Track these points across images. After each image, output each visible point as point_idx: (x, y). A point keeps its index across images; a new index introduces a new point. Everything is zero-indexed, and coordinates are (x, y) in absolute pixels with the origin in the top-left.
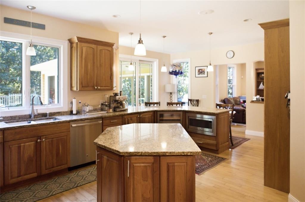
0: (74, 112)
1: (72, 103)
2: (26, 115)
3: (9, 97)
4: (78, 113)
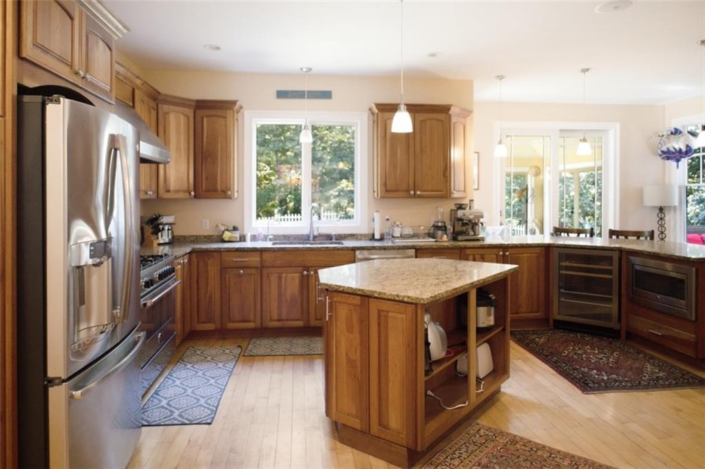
0: (377, 236)
1: (373, 220)
2: (303, 235)
4: (382, 239)
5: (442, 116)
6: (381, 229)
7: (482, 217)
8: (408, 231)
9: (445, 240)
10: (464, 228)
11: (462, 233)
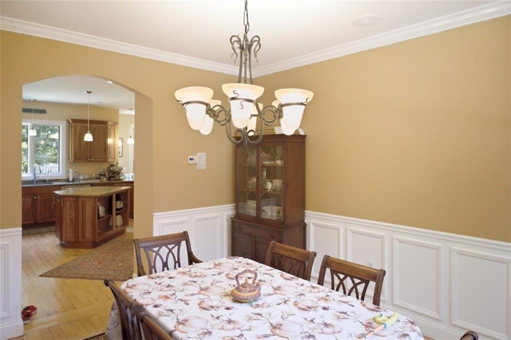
0: (71, 180)
1: (69, 172)
3: (44, 168)
4: (73, 180)
5: (103, 126)
6: (73, 176)
7: (122, 170)
8: (87, 177)
9: (105, 180)
10: (114, 175)
11: (113, 177)
